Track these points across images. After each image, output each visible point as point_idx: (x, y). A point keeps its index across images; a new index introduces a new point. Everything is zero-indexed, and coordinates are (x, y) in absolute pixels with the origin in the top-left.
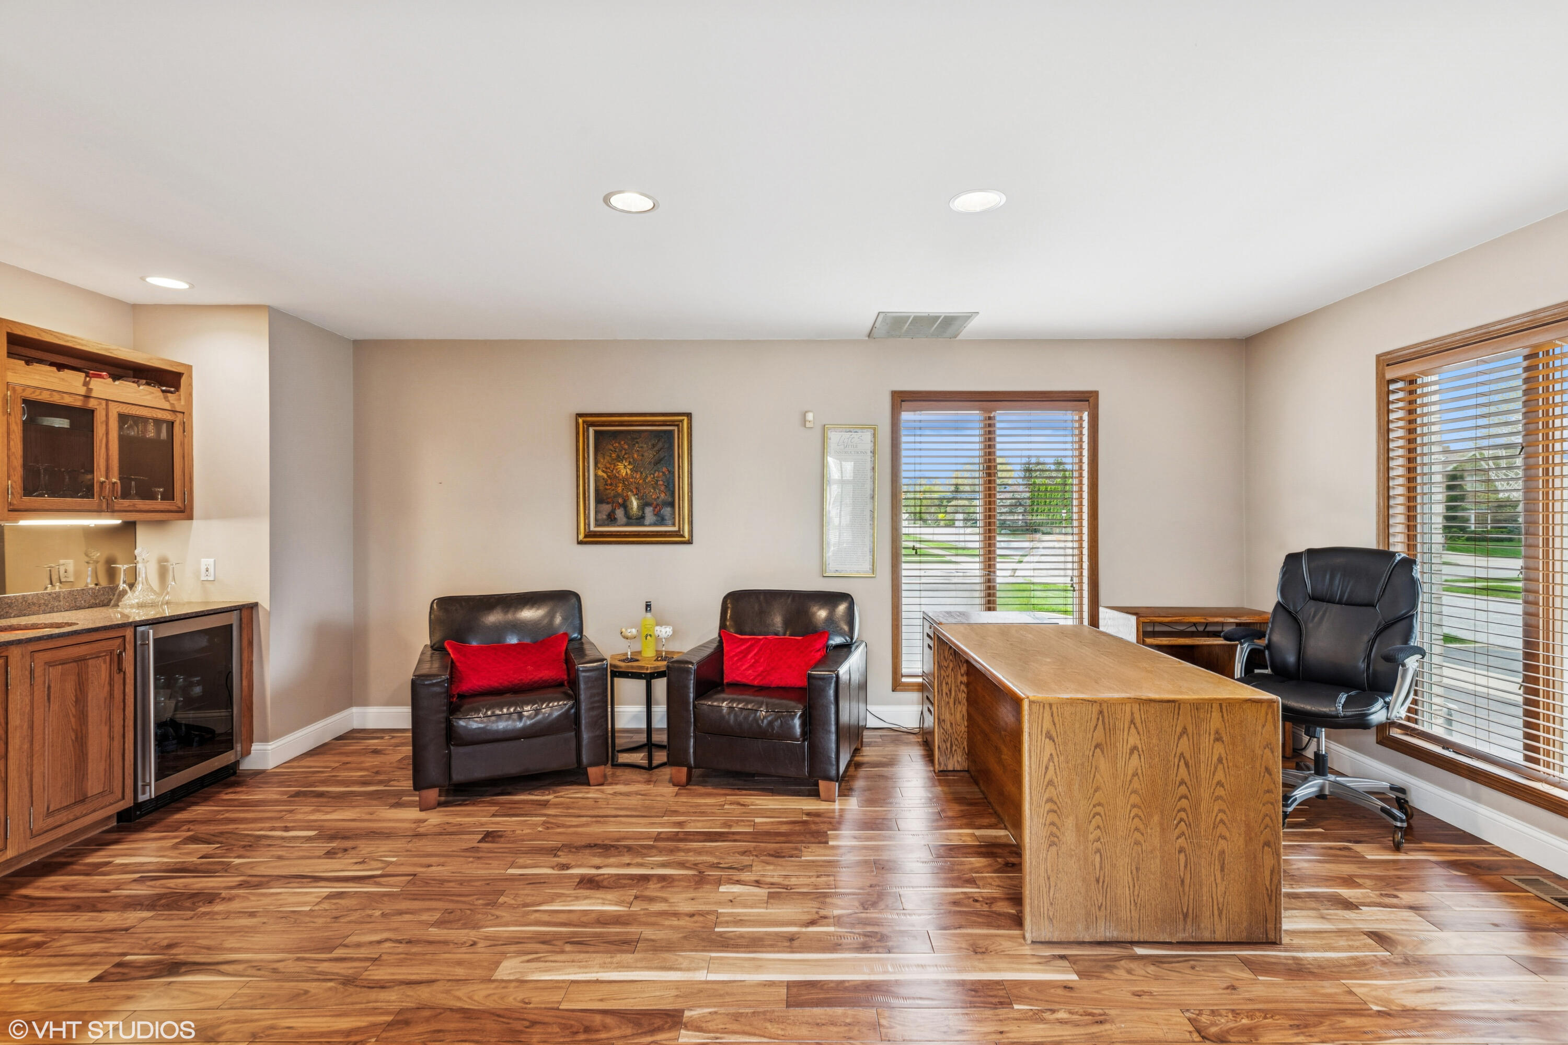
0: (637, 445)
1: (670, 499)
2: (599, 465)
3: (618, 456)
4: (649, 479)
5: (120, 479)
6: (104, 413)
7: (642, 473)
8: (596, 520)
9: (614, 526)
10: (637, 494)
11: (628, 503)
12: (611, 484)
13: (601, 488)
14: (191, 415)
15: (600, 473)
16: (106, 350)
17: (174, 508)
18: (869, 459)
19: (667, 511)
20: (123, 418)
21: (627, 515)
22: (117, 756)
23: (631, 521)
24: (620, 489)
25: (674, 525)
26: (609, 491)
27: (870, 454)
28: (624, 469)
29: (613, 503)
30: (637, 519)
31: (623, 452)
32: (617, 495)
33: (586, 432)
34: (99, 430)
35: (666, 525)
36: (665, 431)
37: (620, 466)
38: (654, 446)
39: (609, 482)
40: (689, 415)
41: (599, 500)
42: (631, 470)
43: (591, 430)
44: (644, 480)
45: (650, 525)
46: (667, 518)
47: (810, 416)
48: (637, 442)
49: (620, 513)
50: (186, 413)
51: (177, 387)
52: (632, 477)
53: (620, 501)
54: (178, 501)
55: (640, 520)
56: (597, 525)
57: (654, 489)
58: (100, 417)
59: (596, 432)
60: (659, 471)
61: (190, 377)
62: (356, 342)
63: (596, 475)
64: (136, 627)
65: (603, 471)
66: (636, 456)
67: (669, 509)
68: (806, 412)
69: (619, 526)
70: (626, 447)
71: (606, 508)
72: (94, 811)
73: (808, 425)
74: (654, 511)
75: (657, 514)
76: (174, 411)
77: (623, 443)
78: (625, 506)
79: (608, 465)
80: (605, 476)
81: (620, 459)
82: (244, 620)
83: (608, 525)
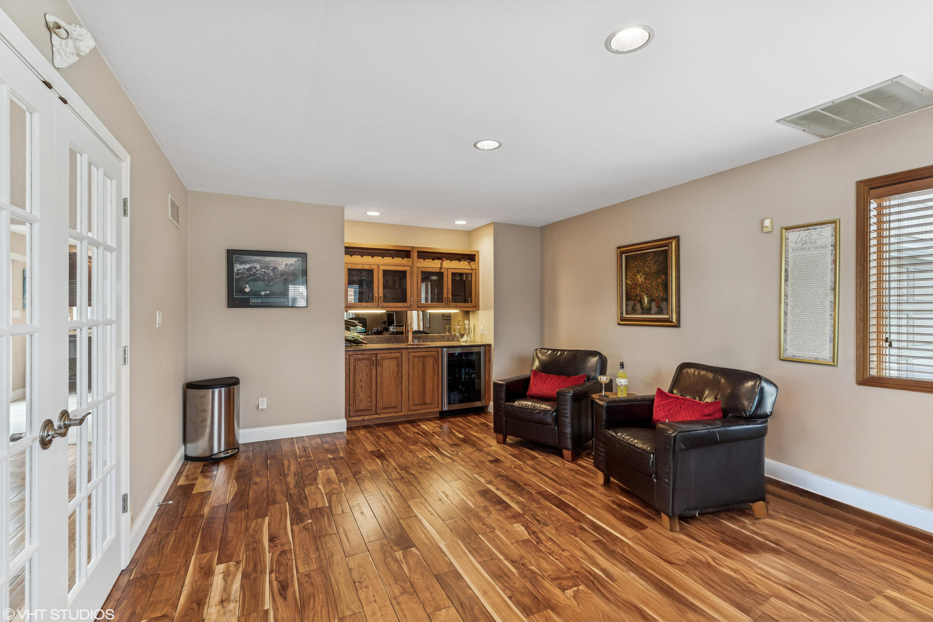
0: (647, 262)
1: (665, 297)
2: (628, 277)
3: (637, 270)
4: (654, 284)
5: (452, 296)
6: (446, 273)
7: (649, 280)
8: (626, 310)
9: (635, 314)
10: (647, 294)
11: (642, 300)
12: (634, 289)
13: (629, 291)
14: (479, 270)
15: (628, 282)
16: (448, 251)
17: (472, 306)
18: (830, 252)
19: (663, 305)
20: (453, 274)
21: (642, 308)
22: (436, 391)
23: (644, 311)
24: (638, 291)
25: (667, 314)
26: (633, 293)
27: (830, 248)
28: (640, 278)
29: (635, 300)
30: (647, 310)
31: (640, 267)
32: (637, 295)
33: (621, 257)
34: (445, 279)
35: (663, 314)
36: (662, 251)
37: (638, 276)
38: (656, 262)
39: (633, 287)
40: (677, 238)
41: (627, 299)
42: (644, 278)
43: (624, 256)
44: (651, 285)
45: (655, 314)
46: (663, 309)
47: (767, 223)
48: (647, 260)
49: (638, 306)
50: (476, 270)
51: (474, 260)
52: (645, 283)
53: (639, 298)
54: (473, 304)
55: (648, 311)
56: (627, 314)
57: (657, 290)
58: (445, 274)
59: (626, 256)
60: (659, 278)
61: (479, 255)
62: (541, 227)
63: (626, 283)
64: (442, 348)
65: (630, 281)
66: (646, 269)
67: (665, 303)
68: (764, 220)
69: (638, 314)
70: (641, 264)
71: (631, 303)
72: (428, 408)
73: (765, 230)
74: (656, 304)
75: (659, 307)
76: (472, 269)
77: (639, 262)
78: (641, 302)
79: (632, 276)
80: (631, 283)
81: (638, 272)
82: (487, 351)
83: (632, 314)
